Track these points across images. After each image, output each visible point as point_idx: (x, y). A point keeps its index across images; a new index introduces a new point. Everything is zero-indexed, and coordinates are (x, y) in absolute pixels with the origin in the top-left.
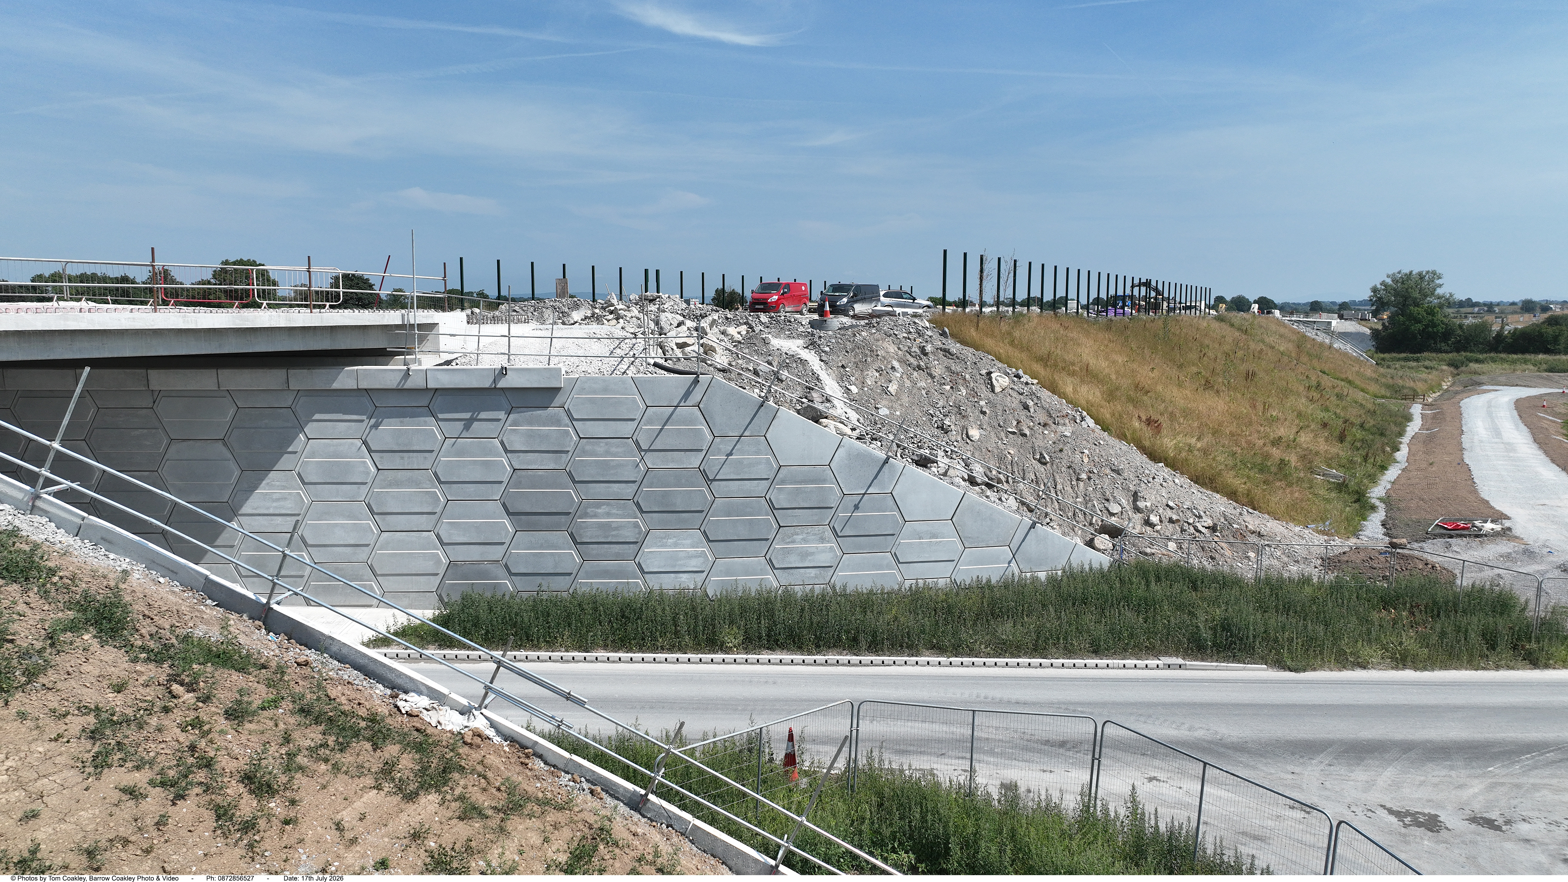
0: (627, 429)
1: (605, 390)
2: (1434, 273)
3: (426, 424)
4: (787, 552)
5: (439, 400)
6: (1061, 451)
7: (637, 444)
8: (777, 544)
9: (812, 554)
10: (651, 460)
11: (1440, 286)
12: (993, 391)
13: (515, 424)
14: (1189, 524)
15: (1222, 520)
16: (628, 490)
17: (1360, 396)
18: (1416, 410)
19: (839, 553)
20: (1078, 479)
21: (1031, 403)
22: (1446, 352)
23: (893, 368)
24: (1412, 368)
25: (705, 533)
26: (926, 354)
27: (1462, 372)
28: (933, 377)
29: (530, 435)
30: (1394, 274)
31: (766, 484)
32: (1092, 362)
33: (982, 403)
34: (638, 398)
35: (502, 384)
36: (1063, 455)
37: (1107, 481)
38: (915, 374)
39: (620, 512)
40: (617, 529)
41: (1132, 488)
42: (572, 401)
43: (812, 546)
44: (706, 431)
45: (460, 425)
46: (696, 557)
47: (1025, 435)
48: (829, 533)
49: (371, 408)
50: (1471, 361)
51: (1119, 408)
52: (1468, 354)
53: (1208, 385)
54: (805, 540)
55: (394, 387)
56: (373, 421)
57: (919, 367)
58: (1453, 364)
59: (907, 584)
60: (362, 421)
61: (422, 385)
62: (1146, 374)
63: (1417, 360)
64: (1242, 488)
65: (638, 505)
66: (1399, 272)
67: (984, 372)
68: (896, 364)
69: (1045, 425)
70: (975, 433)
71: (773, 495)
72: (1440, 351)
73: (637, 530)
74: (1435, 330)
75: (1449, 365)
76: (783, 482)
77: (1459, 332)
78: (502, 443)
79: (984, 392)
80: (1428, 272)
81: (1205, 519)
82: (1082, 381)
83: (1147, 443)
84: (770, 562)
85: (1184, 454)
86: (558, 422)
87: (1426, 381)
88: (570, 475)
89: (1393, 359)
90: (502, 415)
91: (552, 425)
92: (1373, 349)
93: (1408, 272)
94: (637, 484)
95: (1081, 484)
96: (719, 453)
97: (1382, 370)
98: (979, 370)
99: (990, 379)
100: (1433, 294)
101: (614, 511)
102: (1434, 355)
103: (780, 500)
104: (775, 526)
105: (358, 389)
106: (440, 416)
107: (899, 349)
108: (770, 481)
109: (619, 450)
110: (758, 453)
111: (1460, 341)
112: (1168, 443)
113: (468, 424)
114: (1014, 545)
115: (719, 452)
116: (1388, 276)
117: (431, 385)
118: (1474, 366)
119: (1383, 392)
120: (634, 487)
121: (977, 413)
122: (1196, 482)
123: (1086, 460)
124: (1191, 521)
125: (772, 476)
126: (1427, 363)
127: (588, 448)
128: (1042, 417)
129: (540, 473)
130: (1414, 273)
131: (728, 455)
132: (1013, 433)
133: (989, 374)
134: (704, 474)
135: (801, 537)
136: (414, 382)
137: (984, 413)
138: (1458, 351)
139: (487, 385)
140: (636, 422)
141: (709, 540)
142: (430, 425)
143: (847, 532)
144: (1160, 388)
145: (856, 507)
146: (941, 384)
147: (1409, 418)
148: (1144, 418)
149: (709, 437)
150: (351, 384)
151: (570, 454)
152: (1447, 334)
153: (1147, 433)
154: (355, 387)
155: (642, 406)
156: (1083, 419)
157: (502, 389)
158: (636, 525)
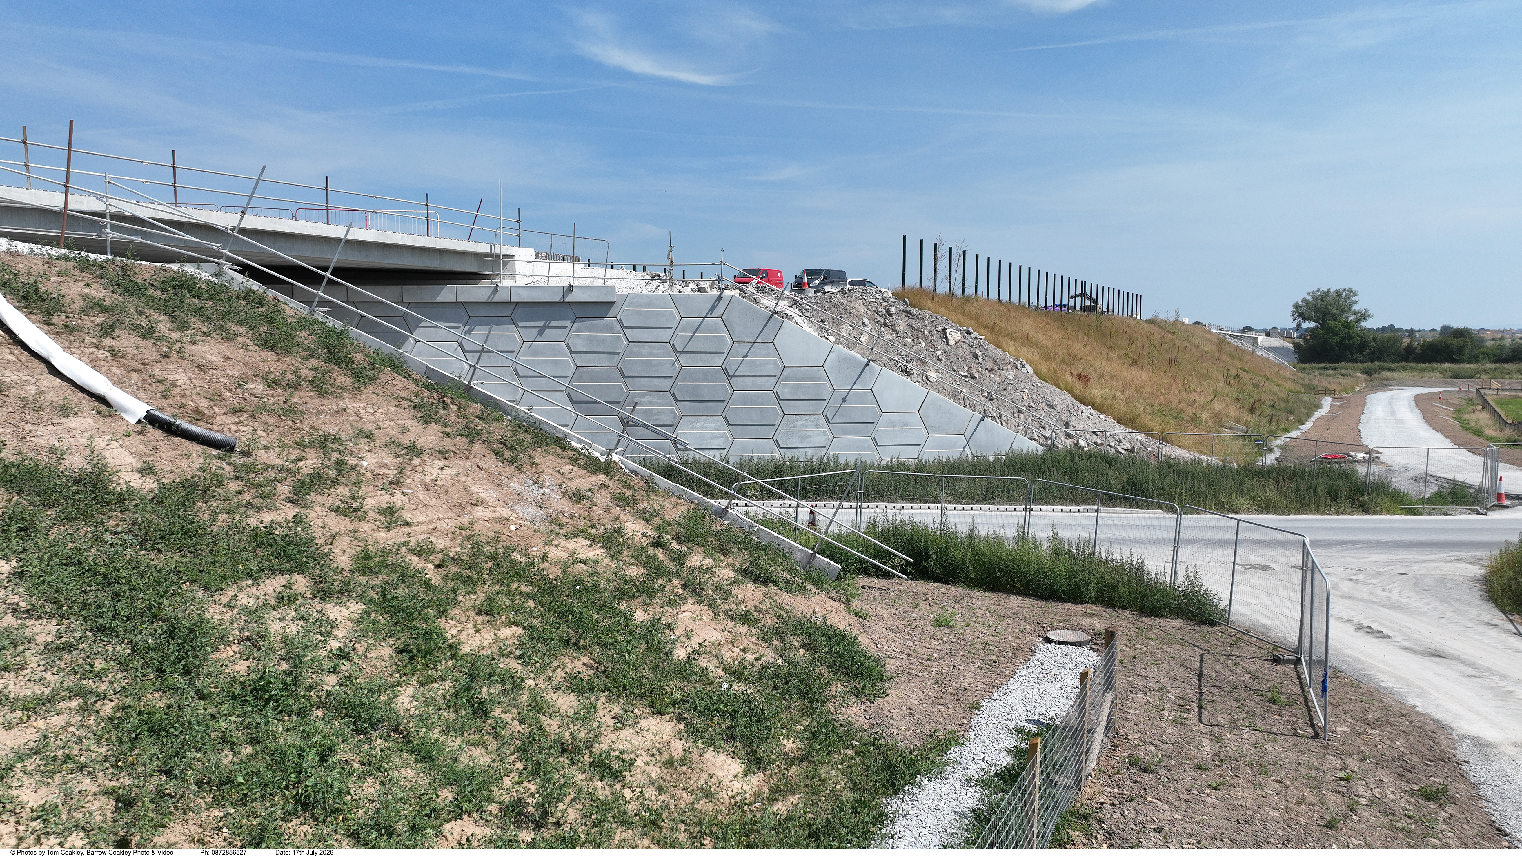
0: (666, 335)
1: (649, 304)
2: (1350, 291)
3: (508, 330)
4: (790, 435)
5: (519, 311)
6: (1005, 390)
7: (673, 346)
8: (782, 428)
9: (809, 437)
10: (684, 360)
11: (1356, 302)
12: (948, 343)
13: (578, 330)
14: (1111, 446)
15: (1139, 445)
16: (667, 384)
17: (1276, 389)
18: (1327, 402)
19: (831, 437)
20: (1019, 412)
21: (980, 353)
22: (1362, 362)
23: (864, 323)
24: (1330, 375)
25: (726, 419)
26: (891, 315)
27: (1375, 378)
28: (897, 332)
29: (590, 339)
30: (1313, 292)
31: (774, 380)
32: (1032, 334)
33: (939, 353)
34: (674, 310)
35: (569, 299)
36: (1007, 393)
37: (1043, 414)
38: (882, 329)
39: (659, 401)
40: (657, 414)
41: (1064, 419)
42: (623, 312)
43: (809, 430)
44: (728, 338)
45: (535, 331)
46: (719, 437)
47: (974, 378)
48: (822, 421)
49: (466, 317)
50: (1383, 370)
51: (1054, 366)
52: (1381, 364)
53: (1134, 363)
54: (804, 426)
55: (485, 300)
56: (467, 328)
57: (885, 325)
58: (1368, 373)
59: (884, 462)
60: (459, 328)
61: (507, 299)
62: (1078, 348)
63: (1335, 369)
64: (1157, 428)
65: (673, 395)
66: (1318, 290)
67: (940, 328)
68: (866, 321)
69: (991, 370)
70: (933, 375)
71: (779, 389)
72: (1356, 361)
73: (673, 416)
74: (1351, 342)
75: (1363, 373)
76: (787, 379)
77: (1372, 343)
78: (568, 346)
79: (940, 344)
80: (1344, 290)
81: (1124, 443)
82: (1023, 345)
83: (1078, 392)
84: (777, 443)
85: (1109, 402)
86: (612, 329)
87: (1340, 384)
88: (621, 371)
89: (1312, 368)
90: (568, 323)
91: (608, 331)
92: (1296, 362)
93: (1326, 290)
94: (674, 379)
95: (1022, 416)
96: (737, 356)
97: (1300, 374)
98: (935, 327)
99: (945, 334)
100: (1349, 309)
101: (655, 400)
102: (1350, 364)
103: (785, 393)
104: (781, 414)
105: (457, 302)
106: (520, 324)
107: (868, 309)
108: (777, 378)
109: (660, 352)
110: (767, 355)
111: (1374, 352)
112: (1096, 392)
113: (541, 331)
114: (968, 434)
115: (737, 354)
116: (1308, 294)
117: (514, 299)
118: (1386, 374)
119: (1298, 388)
120: (671, 381)
121: (935, 360)
122: (1119, 423)
123: (1026, 397)
124: (1113, 444)
125: (778, 374)
126: (1343, 371)
127: (635, 350)
128: (989, 364)
129: (597, 369)
130: (1332, 290)
131: (744, 357)
132: (965, 376)
133: (944, 330)
134: (726, 371)
135: (800, 423)
136: (500, 297)
137: (940, 360)
138: (1372, 361)
139: (557, 300)
140: (673, 330)
141: (729, 424)
142: (511, 331)
143: (837, 419)
144: (1090, 358)
145: (844, 400)
146: (904, 338)
147: (1318, 406)
148: (1075, 374)
149: (730, 343)
150: (451, 298)
151: (621, 354)
152: (1362, 346)
153: (1078, 387)
154: (454, 300)
155: (678, 317)
156: (1023, 366)
157: (568, 303)
158: (672, 412)
